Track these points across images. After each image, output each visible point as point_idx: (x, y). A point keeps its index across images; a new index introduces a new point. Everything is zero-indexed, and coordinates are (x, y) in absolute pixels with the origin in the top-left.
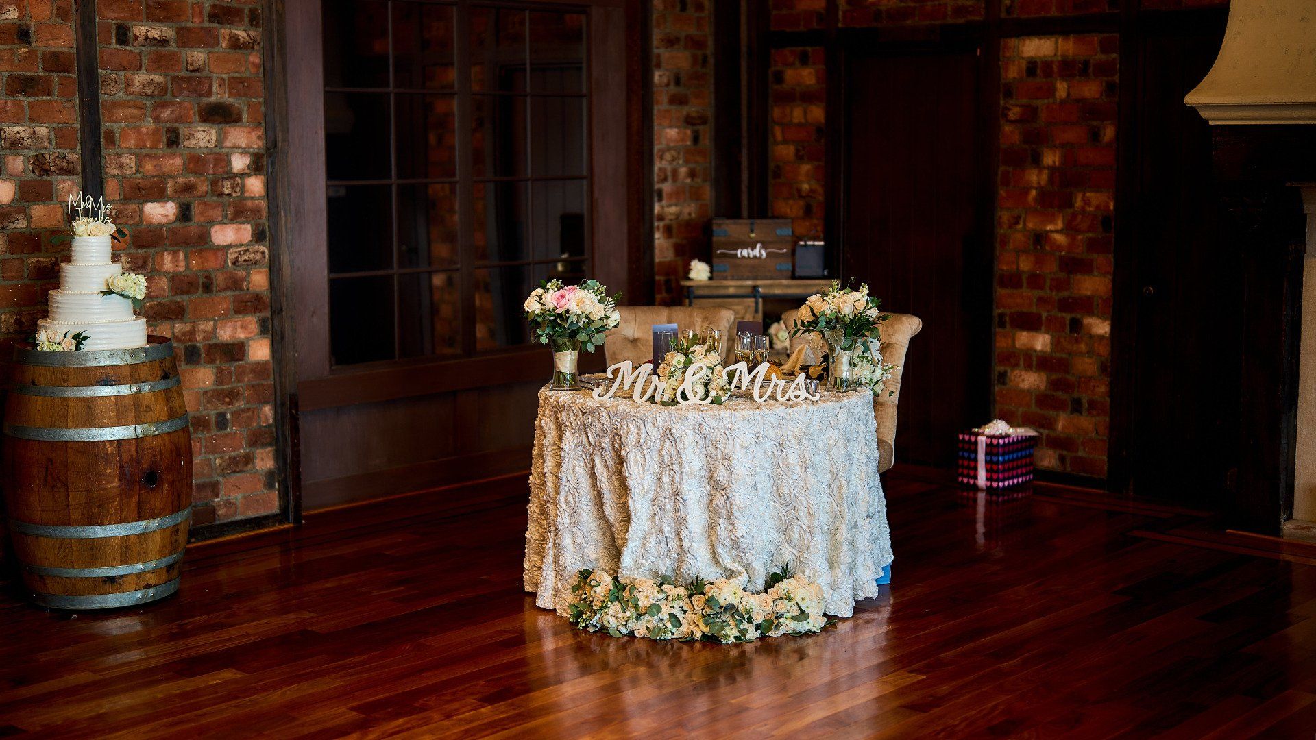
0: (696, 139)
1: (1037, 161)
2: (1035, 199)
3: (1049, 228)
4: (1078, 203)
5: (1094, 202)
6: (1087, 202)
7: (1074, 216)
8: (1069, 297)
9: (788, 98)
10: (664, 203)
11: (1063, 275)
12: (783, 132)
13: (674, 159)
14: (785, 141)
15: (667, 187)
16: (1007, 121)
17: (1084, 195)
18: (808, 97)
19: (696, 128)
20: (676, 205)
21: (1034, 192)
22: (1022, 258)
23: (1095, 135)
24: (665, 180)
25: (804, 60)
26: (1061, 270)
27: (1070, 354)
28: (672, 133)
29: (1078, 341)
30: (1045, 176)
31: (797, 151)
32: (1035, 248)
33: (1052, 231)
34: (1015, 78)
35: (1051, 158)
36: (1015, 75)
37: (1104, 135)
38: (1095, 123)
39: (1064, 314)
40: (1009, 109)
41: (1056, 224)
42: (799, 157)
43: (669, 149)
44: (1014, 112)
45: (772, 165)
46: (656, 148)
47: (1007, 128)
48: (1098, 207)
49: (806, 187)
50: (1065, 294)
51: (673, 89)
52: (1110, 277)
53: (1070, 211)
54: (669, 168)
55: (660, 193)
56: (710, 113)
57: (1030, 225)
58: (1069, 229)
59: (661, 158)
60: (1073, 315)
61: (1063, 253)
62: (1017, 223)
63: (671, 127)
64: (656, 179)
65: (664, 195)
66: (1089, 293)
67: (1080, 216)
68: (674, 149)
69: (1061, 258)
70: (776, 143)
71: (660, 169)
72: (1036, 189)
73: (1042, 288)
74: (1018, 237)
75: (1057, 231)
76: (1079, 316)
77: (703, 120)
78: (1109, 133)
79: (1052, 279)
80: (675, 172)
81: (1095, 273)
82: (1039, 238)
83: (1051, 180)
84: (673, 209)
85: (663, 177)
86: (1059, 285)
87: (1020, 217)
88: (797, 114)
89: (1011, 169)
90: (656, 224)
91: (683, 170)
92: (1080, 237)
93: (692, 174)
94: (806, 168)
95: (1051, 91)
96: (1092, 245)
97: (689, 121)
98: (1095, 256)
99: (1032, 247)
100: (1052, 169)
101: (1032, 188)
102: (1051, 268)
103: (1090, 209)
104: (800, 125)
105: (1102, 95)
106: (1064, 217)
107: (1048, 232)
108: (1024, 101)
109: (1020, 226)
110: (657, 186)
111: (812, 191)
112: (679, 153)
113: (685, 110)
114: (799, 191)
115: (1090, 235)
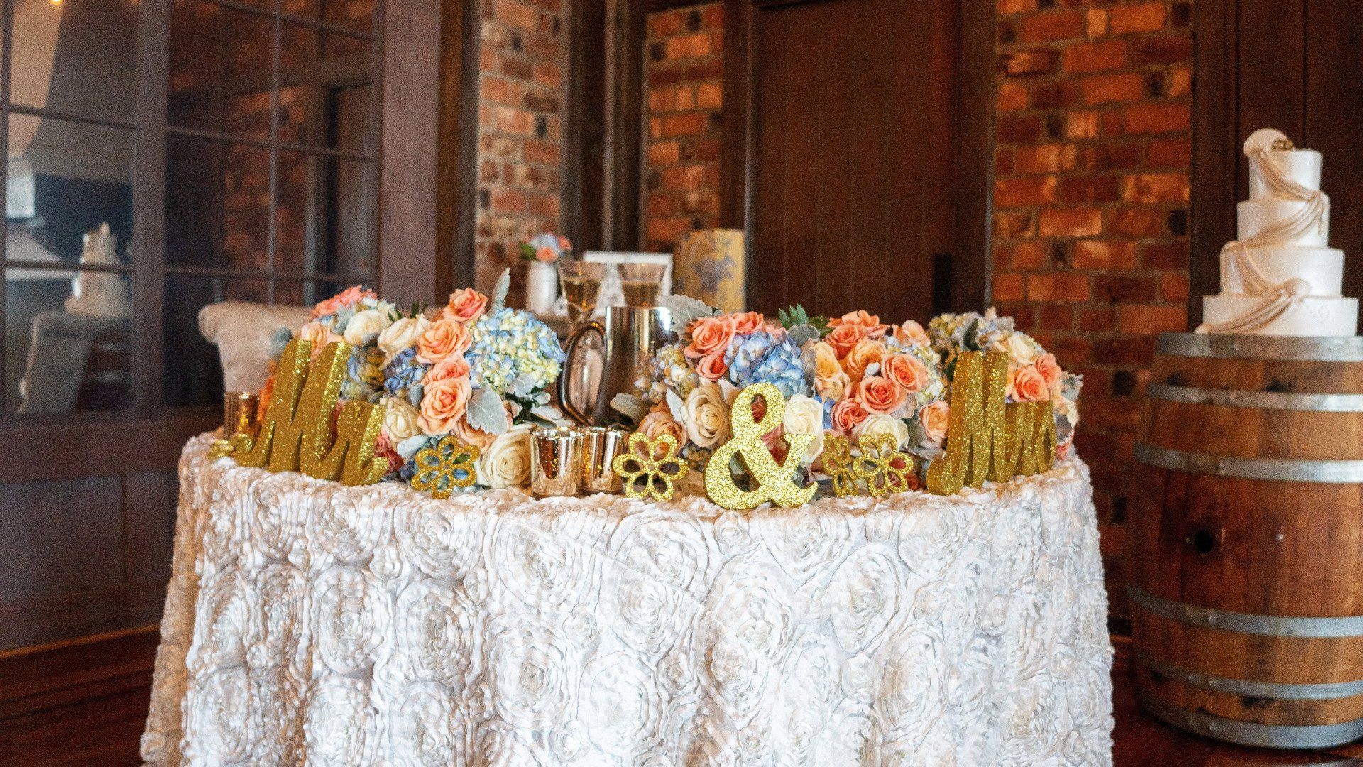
0: (541, 129)
1: (1056, 131)
2: (1056, 192)
3: (1079, 232)
4: (1129, 190)
5: (1157, 189)
6: (1142, 189)
7: (1121, 212)
8: (1113, 341)
9: (669, 78)
10: (492, 210)
11: (1103, 306)
12: (663, 125)
13: (507, 151)
14: (666, 138)
15: (496, 189)
16: (1009, 75)
17: (1138, 180)
18: (698, 74)
19: (543, 114)
20: (510, 216)
21: (1052, 181)
22: (1034, 282)
23: (1155, 86)
24: (493, 177)
25: (694, 23)
26: (1099, 297)
27: (1113, 428)
28: (507, 114)
29: (1125, 408)
30: (1070, 154)
31: (683, 149)
32: (1056, 266)
33: (1083, 239)
34: (1018, 13)
35: (1081, 127)
36: (1020, 8)
37: (1172, 85)
38: (1155, 68)
39: (1102, 367)
40: (1010, 58)
41: (1091, 227)
42: (685, 158)
43: (500, 135)
44: (1021, 61)
45: (645, 171)
46: (482, 131)
47: (1007, 87)
48: (1163, 196)
49: (694, 198)
50: (1106, 335)
51: (509, 52)
52: (1184, 306)
53: (1113, 205)
54: (500, 163)
55: (485, 196)
56: (562, 98)
57: (1047, 231)
58: (1113, 234)
59: (489, 145)
60: (1121, 368)
61: (1103, 272)
62: (1025, 228)
63: (504, 104)
64: (479, 174)
65: (492, 200)
66: (1147, 332)
67: (1131, 213)
68: (510, 136)
69: (1099, 279)
70: (652, 141)
71: (487, 162)
72: (1056, 175)
73: (1064, 326)
74: (1028, 251)
75: (1091, 238)
76: (1128, 368)
77: (554, 108)
78: (1179, 80)
79: (1084, 313)
80: (509, 171)
81: (1159, 301)
82: (1061, 251)
83: (1081, 161)
84: (505, 222)
85: (490, 172)
86: (1096, 323)
87: (1028, 219)
88: (683, 98)
89: (1014, 147)
90: (478, 239)
91: (521, 170)
92: (1131, 245)
93: (534, 176)
94: (694, 171)
95: (1081, 25)
96: (1152, 257)
97: (531, 102)
98: (1158, 273)
99: (1049, 264)
100: (1083, 143)
101: (1051, 173)
102: (1082, 294)
103: (1150, 200)
104: (687, 113)
105: (1165, 23)
106: (1103, 215)
107: (1075, 240)
108: (1036, 44)
109: (1029, 234)
110: (481, 185)
111: (704, 202)
112: (516, 144)
113: (525, 86)
114: (684, 204)
115: (1150, 241)
